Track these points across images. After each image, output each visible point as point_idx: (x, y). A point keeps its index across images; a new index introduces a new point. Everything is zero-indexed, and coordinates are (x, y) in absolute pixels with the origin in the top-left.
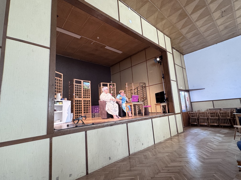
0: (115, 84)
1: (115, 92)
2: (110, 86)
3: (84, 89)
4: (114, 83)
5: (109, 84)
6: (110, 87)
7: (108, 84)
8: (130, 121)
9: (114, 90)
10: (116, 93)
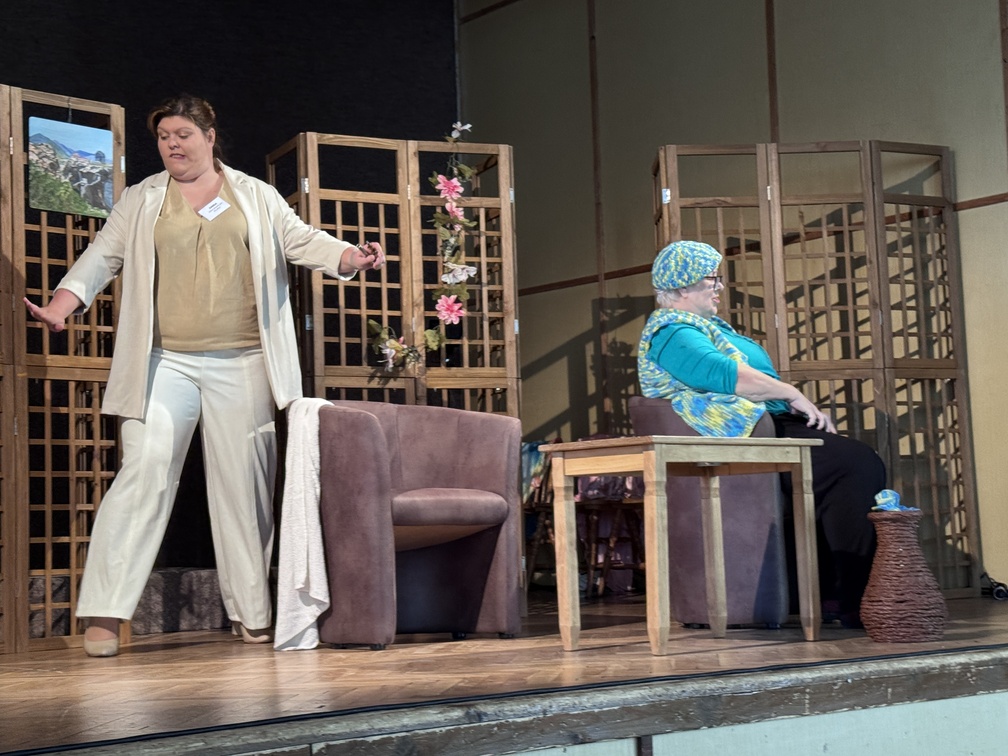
0: (504, 153)
1: (495, 271)
2: (427, 188)
3: (32, 216)
4: (488, 148)
5: (423, 157)
6: (430, 201)
7: (408, 153)
8: (690, 701)
9: (494, 246)
10: (522, 292)
